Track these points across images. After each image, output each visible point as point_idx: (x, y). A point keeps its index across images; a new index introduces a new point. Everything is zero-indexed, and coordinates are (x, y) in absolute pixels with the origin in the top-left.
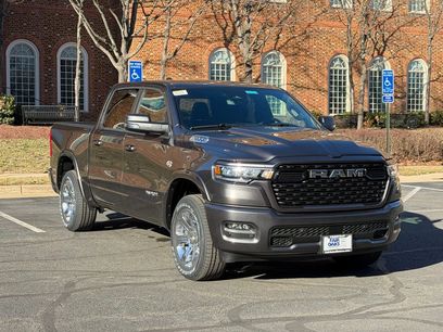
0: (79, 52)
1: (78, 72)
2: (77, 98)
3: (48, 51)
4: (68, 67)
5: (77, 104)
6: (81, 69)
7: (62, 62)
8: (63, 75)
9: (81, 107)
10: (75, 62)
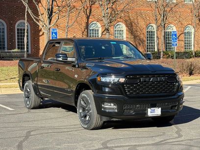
0: (26, 24)
1: (26, 34)
2: (25, 47)
3: (11, 24)
4: (21, 32)
5: (25, 50)
6: (27, 33)
7: (18, 30)
8: (18, 36)
9: (28, 51)
10: (24, 30)
